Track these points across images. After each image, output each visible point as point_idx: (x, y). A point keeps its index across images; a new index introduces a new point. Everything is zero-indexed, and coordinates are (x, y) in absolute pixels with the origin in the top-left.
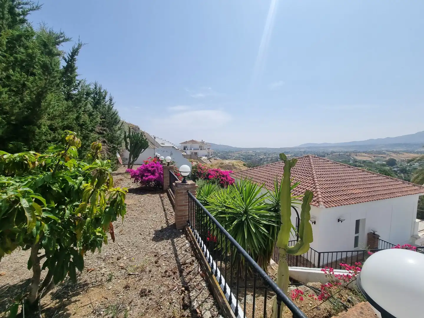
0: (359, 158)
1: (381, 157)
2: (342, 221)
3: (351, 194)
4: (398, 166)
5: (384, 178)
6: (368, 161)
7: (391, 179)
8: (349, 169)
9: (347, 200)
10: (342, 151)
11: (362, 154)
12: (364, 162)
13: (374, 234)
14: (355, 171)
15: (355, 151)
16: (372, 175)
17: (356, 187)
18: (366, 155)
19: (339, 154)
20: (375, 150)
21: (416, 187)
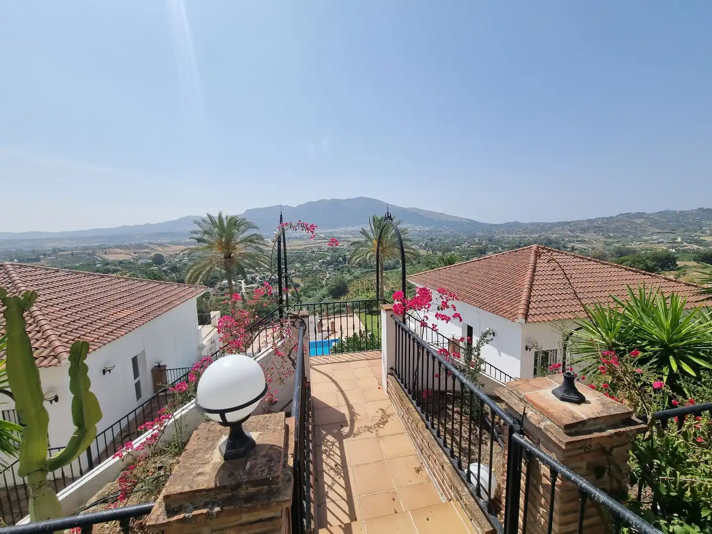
0: (111, 258)
1: (144, 252)
2: (110, 371)
3: (116, 321)
4: (167, 263)
5: (156, 284)
6: (128, 260)
7: (165, 284)
8: (102, 280)
9: (112, 332)
10: (77, 247)
11: (114, 250)
12: (121, 262)
13: (159, 366)
14: (114, 282)
15: (101, 245)
16: (140, 284)
17: (121, 308)
18: (122, 251)
19: (70, 252)
20: (133, 243)
21: (192, 289)
